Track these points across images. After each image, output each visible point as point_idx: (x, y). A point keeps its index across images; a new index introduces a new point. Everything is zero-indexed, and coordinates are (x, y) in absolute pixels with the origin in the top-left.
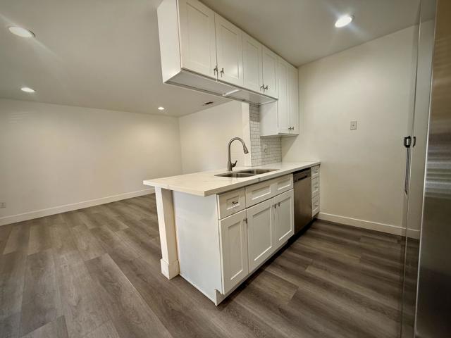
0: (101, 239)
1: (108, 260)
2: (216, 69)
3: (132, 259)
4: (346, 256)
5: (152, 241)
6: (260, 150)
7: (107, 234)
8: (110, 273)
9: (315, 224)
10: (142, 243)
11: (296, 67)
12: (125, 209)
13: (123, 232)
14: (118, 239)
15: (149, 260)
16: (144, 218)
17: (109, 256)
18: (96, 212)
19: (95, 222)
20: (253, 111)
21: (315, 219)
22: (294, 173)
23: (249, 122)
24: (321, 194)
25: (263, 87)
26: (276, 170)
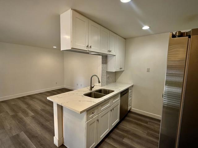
0: (19, 122)
1: (24, 136)
2: (88, 46)
3: (37, 135)
4: (141, 132)
5: (48, 124)
6: (105, 78)
7: (21, 118)
8: (25, 144)
9: (129, 114)
10: (42, 125)
11: (125, 39)
12: (31, 102)
13: (31, 117)
14: (29, 122)
15: (47, 136)
16: (43, 108)
17: (24, 134)
18: (13, 103)
19: (13, 110)
20: (104, 60)
21: (130, 112)
22: (121, 93)
23: (101, 65)
24: (133, 100)
25: (109, 51)
26: (113, 91)
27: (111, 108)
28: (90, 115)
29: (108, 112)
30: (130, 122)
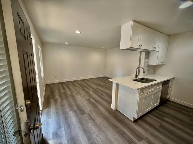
0: (87, 93)
2: (140, 45)
6: (146, 70)
8: (95, 104)
9: (167, 102)
12: (88, 83)
17: (92, 99)
21: (168, 100)
22: (163, 82)
23: (144, 59)
24: (172, 90)
25: (154, 48)
26: (156, 80)
27: (155, 92)
28: (142, 93)
29: (152, 95)
30: (169, 108)
